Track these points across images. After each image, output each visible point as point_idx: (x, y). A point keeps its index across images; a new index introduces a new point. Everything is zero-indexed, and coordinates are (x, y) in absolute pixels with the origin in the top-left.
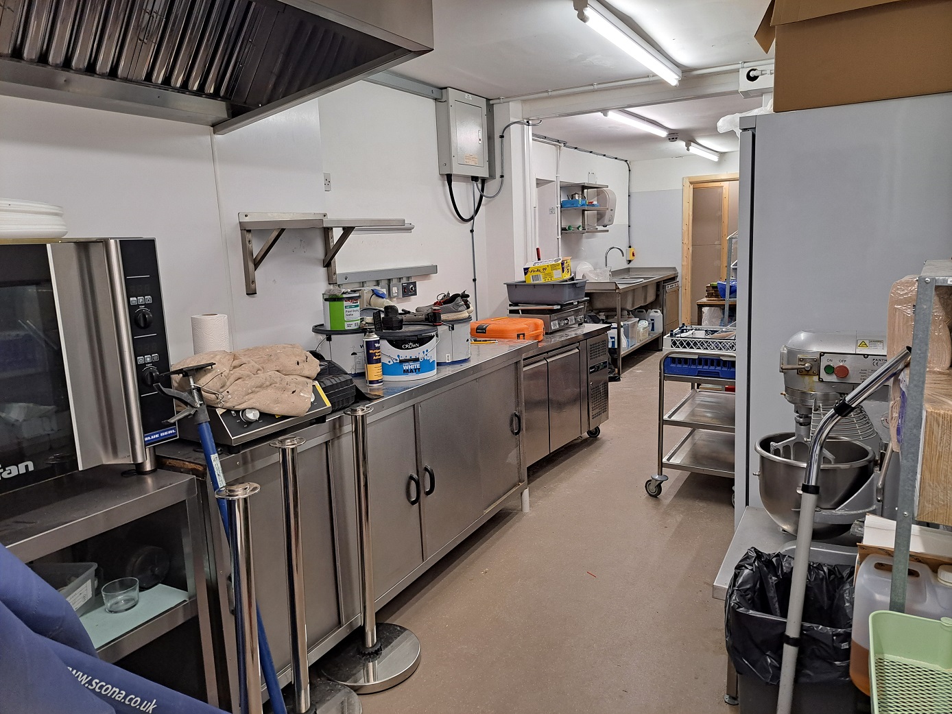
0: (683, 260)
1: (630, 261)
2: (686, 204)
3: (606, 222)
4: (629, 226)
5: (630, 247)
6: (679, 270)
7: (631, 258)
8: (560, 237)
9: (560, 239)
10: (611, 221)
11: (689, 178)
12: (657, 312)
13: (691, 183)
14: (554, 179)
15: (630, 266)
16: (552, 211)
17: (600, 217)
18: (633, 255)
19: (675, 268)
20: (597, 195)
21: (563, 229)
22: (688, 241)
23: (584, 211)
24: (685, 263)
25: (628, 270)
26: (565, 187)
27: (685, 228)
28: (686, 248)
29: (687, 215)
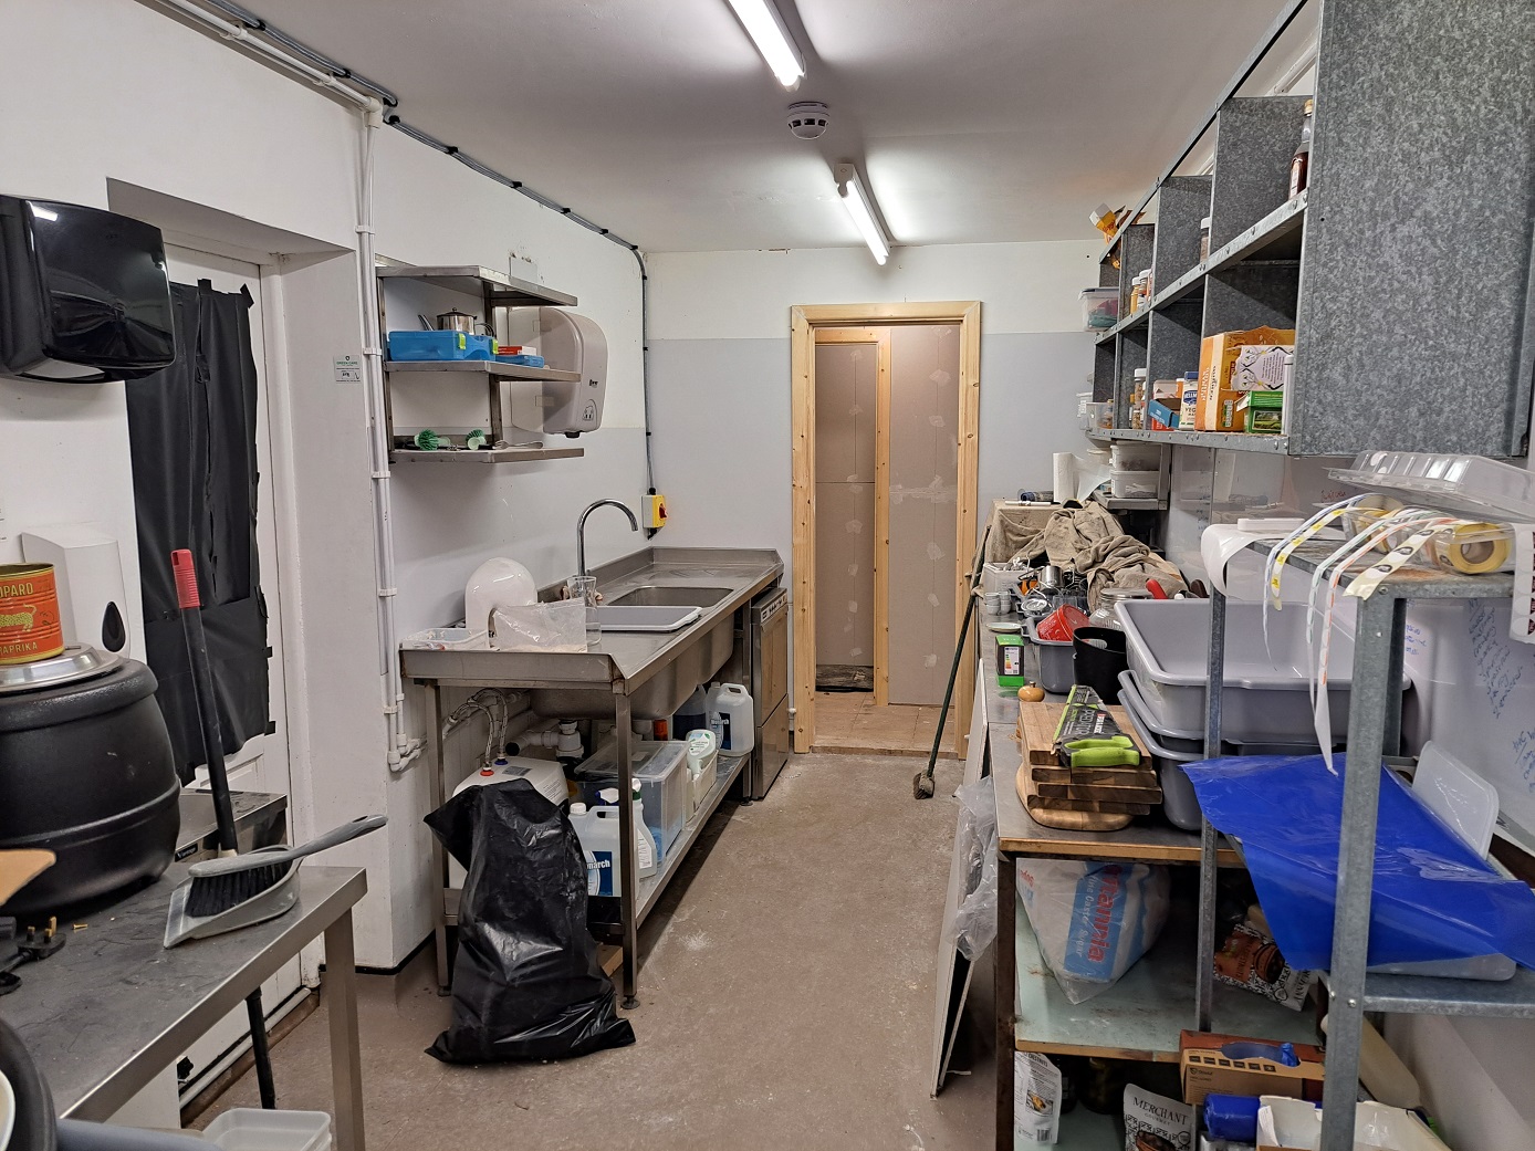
0: (794, 533)
1: (652, 532)
2: (799, 381)
3: (575, 421)
4: (648, 434)
5: (652, 491)
6: (785, 557)
7: (656, 522)
8: (384, 472)
9: (385, 486)
10: (592, 418)
11: (806, 308)
12: (738, 691)
13: (812, 324)
14: (349, 241)
15: (656, 542)
16: (346, 370)
17: (555, 403)
18: (662, 514)
19: (774, 552)
20: (543, 331)
21: (397, 443)
22: (807, 481)
23: (494, 379)
24: (799, 540)
25: (649, 554)
26: (397, 282)
27: (799, 446)
28: (801, 499)
29: (804, 411)
